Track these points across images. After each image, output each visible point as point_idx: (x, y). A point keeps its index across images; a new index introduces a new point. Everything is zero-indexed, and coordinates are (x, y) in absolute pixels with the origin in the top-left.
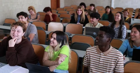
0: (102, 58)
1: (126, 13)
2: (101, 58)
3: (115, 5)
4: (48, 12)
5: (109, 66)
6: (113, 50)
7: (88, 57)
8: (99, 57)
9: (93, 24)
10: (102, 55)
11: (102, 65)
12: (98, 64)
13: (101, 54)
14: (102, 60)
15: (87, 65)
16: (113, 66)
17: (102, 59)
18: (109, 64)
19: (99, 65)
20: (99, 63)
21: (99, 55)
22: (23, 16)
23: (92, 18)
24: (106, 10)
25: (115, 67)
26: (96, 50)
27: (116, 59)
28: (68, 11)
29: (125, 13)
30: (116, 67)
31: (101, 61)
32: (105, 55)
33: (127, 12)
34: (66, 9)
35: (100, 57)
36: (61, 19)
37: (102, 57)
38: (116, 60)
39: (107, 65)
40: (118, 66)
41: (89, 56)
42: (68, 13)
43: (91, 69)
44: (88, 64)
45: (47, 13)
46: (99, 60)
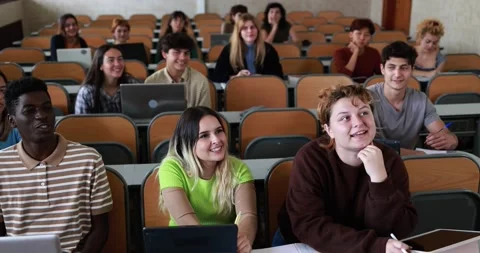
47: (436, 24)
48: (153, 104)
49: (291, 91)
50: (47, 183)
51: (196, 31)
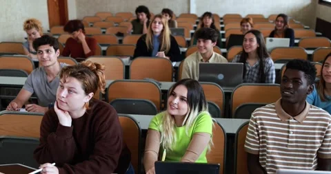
0: (295, 130)
1: (247, 26)
2: (290, 130)
3: (198, 9)
4: (76, 32)
5: (309, 145)
6: (313, 109)
7: (260, 131)
8: (287, 129)
9: (203, 55)
10: (293, 123)
11: (294, 144)
12: (286, 143)
13: (290, 121)
14: (294, 135)
15: (257, 149)
16: (317, 143)
17: (294, 133)
18: (309, 140)
19: (287, 146)
20: (288, 141)
21: (287, 124)
22: (51, 46)
23: (204, 42)
24: (204, 20)
25: (322, 146)
26: (276, 114)
27: (323, 127)
28: (103, 29)
29: (244, 26)
30: (324, 144)
31: (292, 137)
32: (299, 123)
33: (248, 24)
34: (93, 23)
35: (289, 127)
36: (104, 48)
37: (292, 128)
38: (324, 130)
39: (306, 143)
40: (326, 142)
41: (262, 129)
42: (104, 32)
43: (272, 158)
44: (259, 147)
45: (73, 35)
46: (287, 134)
47: (28, 22)
48: (221, 77)
49: (127, 68)
50: (289, 132)
51: (196, 25)
